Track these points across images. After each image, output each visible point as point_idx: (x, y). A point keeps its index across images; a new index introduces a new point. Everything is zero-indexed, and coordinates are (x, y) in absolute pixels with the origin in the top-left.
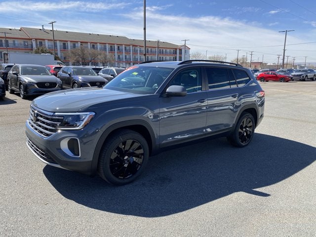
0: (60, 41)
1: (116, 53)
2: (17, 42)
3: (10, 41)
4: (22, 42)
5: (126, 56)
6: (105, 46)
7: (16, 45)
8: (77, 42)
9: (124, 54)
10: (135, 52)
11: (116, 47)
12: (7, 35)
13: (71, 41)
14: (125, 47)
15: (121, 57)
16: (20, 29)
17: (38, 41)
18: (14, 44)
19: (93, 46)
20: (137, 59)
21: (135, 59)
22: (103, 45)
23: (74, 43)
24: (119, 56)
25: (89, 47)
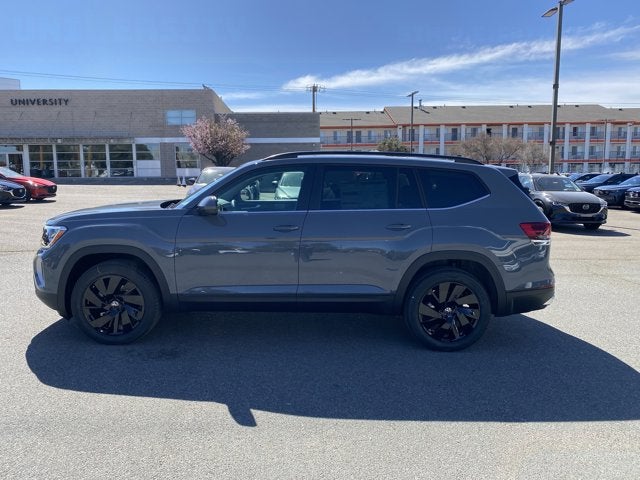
0: (446, 125)
1: (567, 143)
2: (374, 133)
3: (364, 133)
4: (381, 132)
5: (592, 148)
6: (542, 130)
7: (373, 139)
8: (480, 125)
9: (587, 144)
10: (620, 137)
11: (568, 129)
12: (355, 124)
13: (467, 125)
14: (593, 129)
15: (579, 150)
16: (382, 110)
17: (408, 129)
18: (369, 136)
19: (515, 130)
20: (624, 153)
21: (618, 153)
22: (536, 129)
23: (475, 127)
24: (574, 149)
25: (505, 132)
